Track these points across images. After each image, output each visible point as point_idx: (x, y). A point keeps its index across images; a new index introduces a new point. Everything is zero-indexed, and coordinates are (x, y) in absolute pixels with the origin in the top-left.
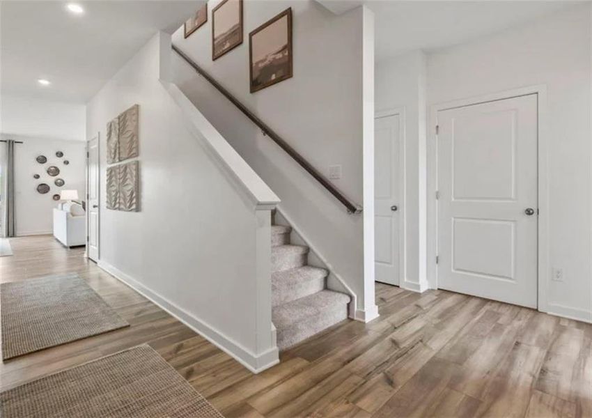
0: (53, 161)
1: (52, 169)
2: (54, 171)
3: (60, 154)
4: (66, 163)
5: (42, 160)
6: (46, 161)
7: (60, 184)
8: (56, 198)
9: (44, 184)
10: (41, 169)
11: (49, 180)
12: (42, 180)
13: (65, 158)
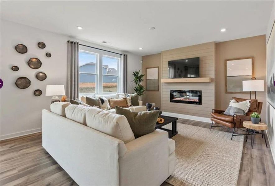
0: (34, 52)
1: (34, 60)
2: (35, 64)
3: (42, 45)
4: (48, 55)
5: (22, 49)
6: (27, 52)
7: (42, 77)
8: (37, 93)
9: (25, 78)
10: (21, 60)
11: (30, 73)
12: (22, 73)
13: (47, 50)
